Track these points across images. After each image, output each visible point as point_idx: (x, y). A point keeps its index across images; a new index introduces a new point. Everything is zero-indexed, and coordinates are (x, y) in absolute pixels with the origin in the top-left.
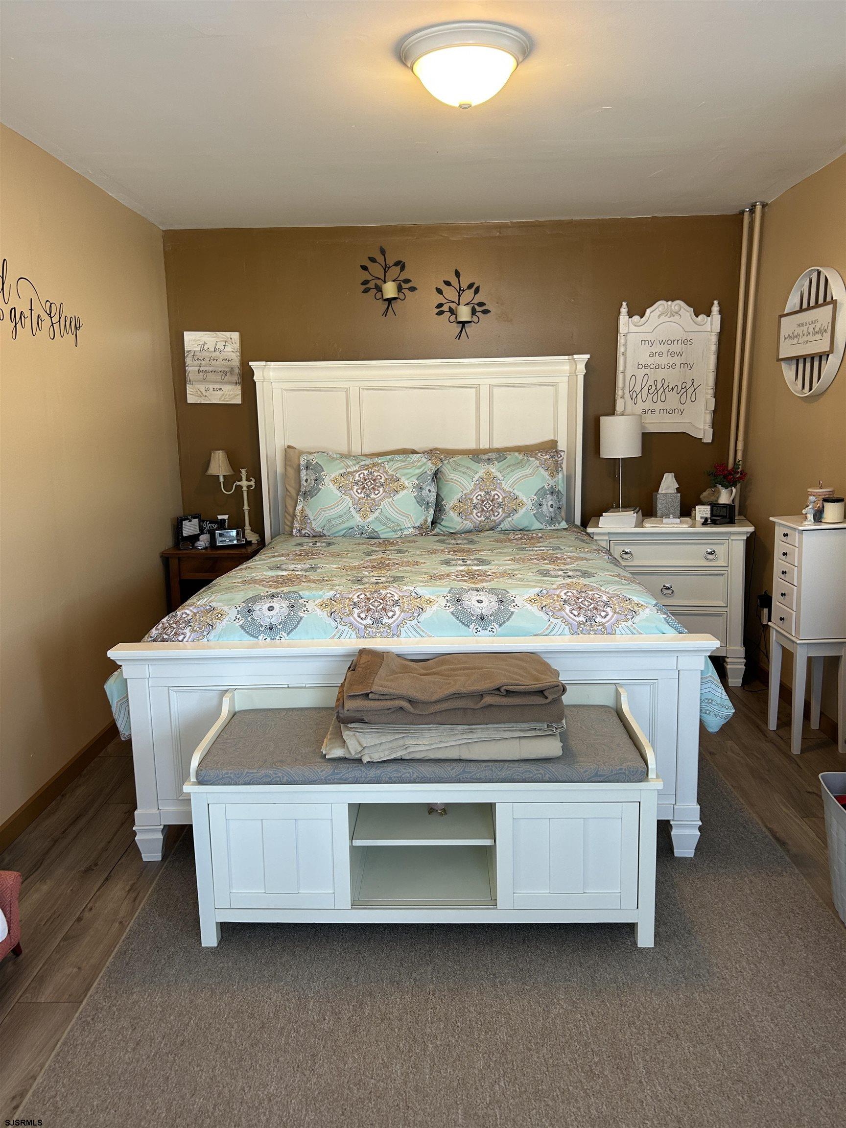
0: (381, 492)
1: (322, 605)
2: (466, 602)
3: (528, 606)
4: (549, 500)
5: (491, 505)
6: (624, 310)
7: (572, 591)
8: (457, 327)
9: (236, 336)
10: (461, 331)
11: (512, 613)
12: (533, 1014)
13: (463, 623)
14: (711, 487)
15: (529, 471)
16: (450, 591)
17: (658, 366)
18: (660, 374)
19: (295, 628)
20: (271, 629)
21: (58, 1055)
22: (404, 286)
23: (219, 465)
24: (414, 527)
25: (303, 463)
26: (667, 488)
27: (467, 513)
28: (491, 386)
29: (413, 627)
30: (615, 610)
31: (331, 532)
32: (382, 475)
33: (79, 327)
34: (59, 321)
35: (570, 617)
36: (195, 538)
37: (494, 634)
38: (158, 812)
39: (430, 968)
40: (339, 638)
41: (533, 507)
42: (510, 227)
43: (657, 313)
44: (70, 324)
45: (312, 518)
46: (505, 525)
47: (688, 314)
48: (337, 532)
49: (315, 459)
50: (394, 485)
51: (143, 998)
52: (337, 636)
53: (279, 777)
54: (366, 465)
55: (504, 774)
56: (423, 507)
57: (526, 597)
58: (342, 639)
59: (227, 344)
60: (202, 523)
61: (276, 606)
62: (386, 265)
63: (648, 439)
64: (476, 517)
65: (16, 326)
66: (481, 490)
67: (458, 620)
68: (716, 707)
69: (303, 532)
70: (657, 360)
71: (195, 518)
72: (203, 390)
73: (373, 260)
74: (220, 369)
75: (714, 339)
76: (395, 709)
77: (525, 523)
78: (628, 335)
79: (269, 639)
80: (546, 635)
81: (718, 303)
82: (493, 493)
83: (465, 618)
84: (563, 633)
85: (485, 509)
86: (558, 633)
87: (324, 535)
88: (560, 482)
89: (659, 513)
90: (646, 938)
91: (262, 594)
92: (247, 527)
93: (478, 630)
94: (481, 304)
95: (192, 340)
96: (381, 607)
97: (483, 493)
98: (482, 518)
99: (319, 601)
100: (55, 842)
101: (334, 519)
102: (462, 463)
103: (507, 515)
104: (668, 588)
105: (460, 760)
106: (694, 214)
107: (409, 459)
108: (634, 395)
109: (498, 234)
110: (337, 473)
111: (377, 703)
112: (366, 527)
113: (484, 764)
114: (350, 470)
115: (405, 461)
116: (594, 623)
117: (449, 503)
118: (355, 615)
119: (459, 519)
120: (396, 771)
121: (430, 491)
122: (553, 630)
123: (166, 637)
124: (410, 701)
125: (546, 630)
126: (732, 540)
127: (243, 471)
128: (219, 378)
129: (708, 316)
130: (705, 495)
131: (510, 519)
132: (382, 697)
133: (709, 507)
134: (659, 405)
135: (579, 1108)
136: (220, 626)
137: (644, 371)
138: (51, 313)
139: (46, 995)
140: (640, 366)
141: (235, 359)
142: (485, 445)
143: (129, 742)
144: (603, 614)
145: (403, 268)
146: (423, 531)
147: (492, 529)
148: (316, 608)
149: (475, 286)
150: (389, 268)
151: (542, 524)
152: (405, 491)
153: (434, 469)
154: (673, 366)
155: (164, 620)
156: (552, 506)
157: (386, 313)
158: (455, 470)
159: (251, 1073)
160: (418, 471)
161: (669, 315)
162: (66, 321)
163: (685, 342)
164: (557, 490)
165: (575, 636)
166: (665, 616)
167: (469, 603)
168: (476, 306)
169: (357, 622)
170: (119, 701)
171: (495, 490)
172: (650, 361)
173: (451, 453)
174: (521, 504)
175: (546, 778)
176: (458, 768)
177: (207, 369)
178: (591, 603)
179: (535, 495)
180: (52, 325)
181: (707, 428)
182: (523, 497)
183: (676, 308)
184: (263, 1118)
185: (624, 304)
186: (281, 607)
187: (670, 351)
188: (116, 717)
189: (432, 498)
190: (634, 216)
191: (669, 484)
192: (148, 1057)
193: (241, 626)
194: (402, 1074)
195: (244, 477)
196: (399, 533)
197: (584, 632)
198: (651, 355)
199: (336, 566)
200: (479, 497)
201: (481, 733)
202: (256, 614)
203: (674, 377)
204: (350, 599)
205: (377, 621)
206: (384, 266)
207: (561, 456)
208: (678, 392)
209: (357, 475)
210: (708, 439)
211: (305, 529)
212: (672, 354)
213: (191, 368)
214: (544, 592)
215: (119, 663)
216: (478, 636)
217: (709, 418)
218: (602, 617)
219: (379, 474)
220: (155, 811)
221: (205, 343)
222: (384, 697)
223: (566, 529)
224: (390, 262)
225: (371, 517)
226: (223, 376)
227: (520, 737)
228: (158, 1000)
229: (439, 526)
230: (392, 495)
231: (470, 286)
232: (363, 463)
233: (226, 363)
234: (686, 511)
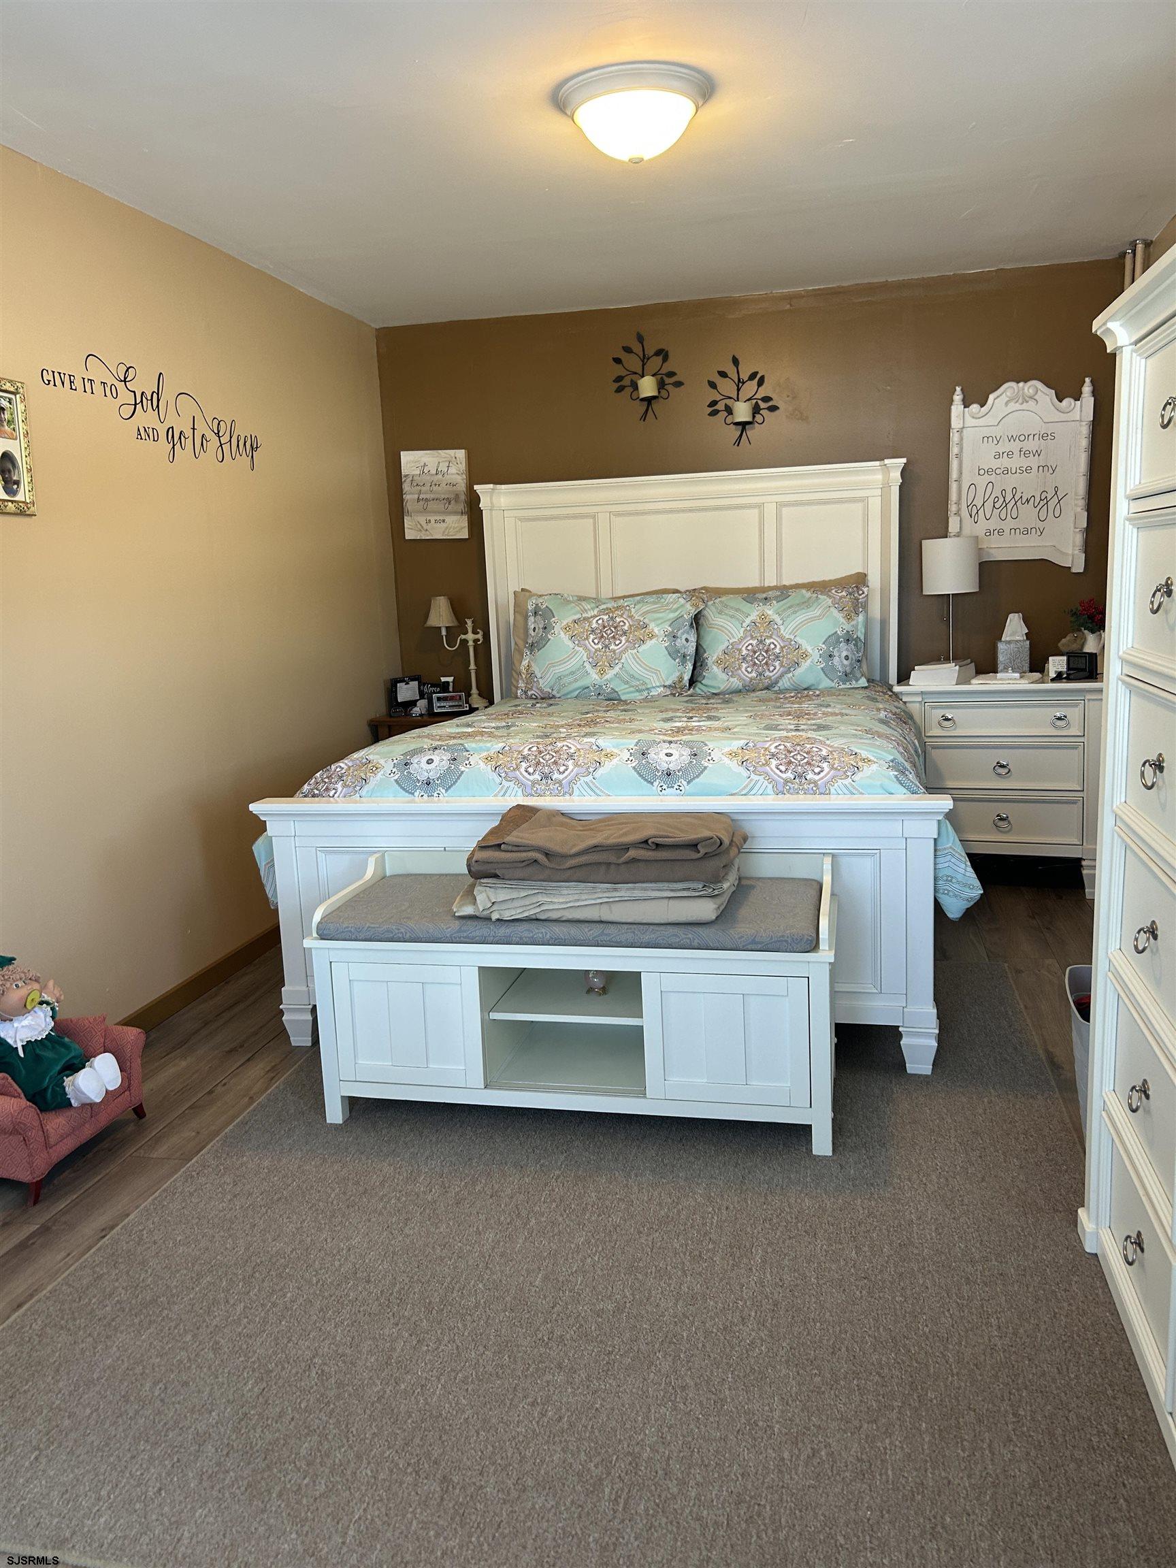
0: (623, 642)
1: (488, 759)
2: (651, 755)
3: (726, 760)
4: (844, 650)
5: (765, 658)
6: (958, 397)
7: (785, 744)
8: (736, 430)
9: (461, 454)
10: (741, 436)
11: (705, 768)
12: (660, 1204)
13: (646, 780)
14: (1073, 632)
15: (817, 612)
16: (637, 743)
17: (1007, 471)
18: (1010, 482)
19: (454, 783)
20: (428, 784)
21: (156, 1199)
22: (668, 380)
23: (440, 615)
24: (665, 686)
25: (530, 607)
26: (1013, 634)
27: (734, 668)
28: (780, 505)
29: (586, 783)
30: (833, 766)
31: (562, 692)
32: (626, 621)
33: (257, 448)
34: (230, 441)
35: (775, 773)
36: (413, 703)
37: (682, 793)
38: (307, 989)
39: (562, 1158)
40: (504, 795)
41: (820, 660)
42: (804, 297)
43: (1004, 398)
44: (245, 444)
45: (539, 675)
46: (785, 683)
47: (1048, 399)
48: (568, 694)
49: (545, 603)
50: (640, 635)
51: (252, 1160)
52: (502, 793)
53: (401, 933)
54: (607, 609)
55: (646, 938)
56: (677, 660)
57: (727, 750)
58: (506, 797)
59: (451, 465)
60: (422, 687)
61: (436, 758)
62: (644, 355)
63: (988, 570)
64: (746, 673)
65: (173, 447)
66: (752, 638)
67: (640, 776)
68: (957, 886)
69: (529, 693)
70: (1005, 462)
71: (412, 680)
72: (423, 523)
73: (628, 350)
74: (443, 496)
75: (1085, 430)
76: (529, 862)
77: (810, 680)
78: (964, 430)
79: (426, 795)
80: (745, 795)
81: (1091, 381)
82: (768, 641)
83: (648, 773)
84: (765, 792)
85: (757, 662)
86: (760, 792)
87: (554, 697)
88: (860, 627)
89: (1000, 667)
90: (822, 1143)
91: (425, 747)
92: (474, 691)
93: (663, 788)
94: (766, 399)
95: (410, 461)
96: (553, 760)
97: (754, 642)
98: (754, 674)
99: (485, 754)
100: (206, 1024)
101: (565, 677)
102: (732, 604)
103: (786, 669)
104: (1003, 766)
105: (601, 922)
106: (1056, 262)
107: (663, 600)
108: (974, 511)
109: (788, 306)
110: (570, 619)
111: (509, 855)
112: (604, 687)
113: (626, 927)
114: (587, 615)
115: (656, 603)
116: (804, 780)
117: (713, 655)
118: (522, 770)
119: (724, 676)
120: (528, 930)
121: (687, 640)
122: (752, 789)
123: (316, 792)
124: (547, 855)
125: (744, 789)
126: (1089, 700)
127: (469, 623)
128: (441, 507)
129: (1077, 399)
130: (1064, 643)
131: (791, 675)
132: (516, 849)
133: (1065, 658)
134: (1010, 523)
135: (669, 1285)
136: (374, 780)
137: (987, 478)
138: (219, 432)
139: (161, 1151)
140: (982, 472)
141: (462, 486)
142: (771, 581)
143: (277, 910)
144: (817, 770)
145: (665, 359)
146: (675, 689)
147: (767, 688)
148: (480, 762)
149: (758, 376)
150: (648, 359)
151: (833, 681)
152: (654, 641)
153: (693, 612)
154: (1028, 470)
155: (318, 775)
156: (847, 658)
157: (644, 417)
158: (720, 613)
159: (339, 1228)
160: (672, 615)
161: (1020, 401)
162: (238, 441)
163: (1043, 437)
164: (855, 636)
165: (780, 796)
166: (896, 773)
167: (656, 757)
168: (760, 402)
169: (524, 777)
170: (268, 864)
171: (771, 637)
172: (995, 464)
173: (718, 592)
174: (805, 656)
175: (695, 944)
176: (596, 931)
177: (428, 496)
178: (805, 758)
179: (824, 643)
180: (221, 445)
181: (1076, 552)
182: (807, 646)
183: (1031, 391)
184: (337, 1263)
185: (958, 389)
186: (441, 760)
187: (1024, 450)
188: (264, 882)
189: (691, 649)
190: (973, 269)
191: (1015, 629)
192: (242, 1207)
193: (396, 781)
194: (493, 1241)
195: (470, 630)
196: (645, 694)
197: (791, 791)
198: (997, 457)
199: (536, 724)
200: (750, 647)
201: (624, 891)
202: (413, 769)
203: (1030, 485)
204: (520, 752)
205: (546, 777)
206: (642, 356)
207: (863, 593)
208: (1036, 505)
209: (594, 621)
210: (1079, 567)
211: (531, 689)
212: (1025, 453)
213: (409, 497)
214: (751, 744)
215: (263, 818)
216: (664, 795)
217: (1079, 539)
218: (815, 774)
219: (622, 619)
220: (305, 988)
221: (425, 465)
222: (518, 847)
223: (866, 688)
224: (650, 351)
225: (610, 674)
226: (447, 505)
227: (670, 898)
228: (266, 1163)
229: (699, 685)
230: (637, 646)
231: (753, 376)
232: (604, 606)
233: (450, 488)
234: (1037, 665)
